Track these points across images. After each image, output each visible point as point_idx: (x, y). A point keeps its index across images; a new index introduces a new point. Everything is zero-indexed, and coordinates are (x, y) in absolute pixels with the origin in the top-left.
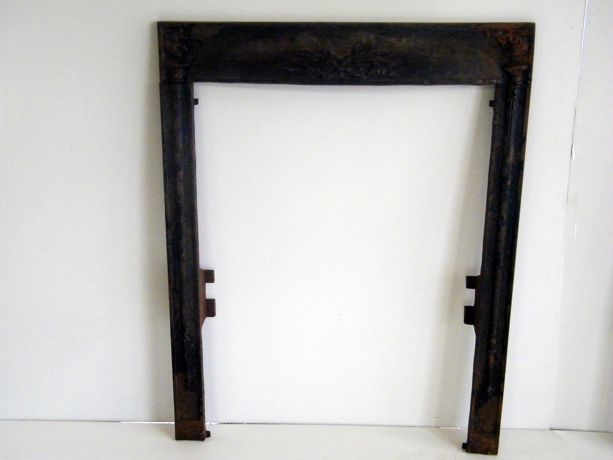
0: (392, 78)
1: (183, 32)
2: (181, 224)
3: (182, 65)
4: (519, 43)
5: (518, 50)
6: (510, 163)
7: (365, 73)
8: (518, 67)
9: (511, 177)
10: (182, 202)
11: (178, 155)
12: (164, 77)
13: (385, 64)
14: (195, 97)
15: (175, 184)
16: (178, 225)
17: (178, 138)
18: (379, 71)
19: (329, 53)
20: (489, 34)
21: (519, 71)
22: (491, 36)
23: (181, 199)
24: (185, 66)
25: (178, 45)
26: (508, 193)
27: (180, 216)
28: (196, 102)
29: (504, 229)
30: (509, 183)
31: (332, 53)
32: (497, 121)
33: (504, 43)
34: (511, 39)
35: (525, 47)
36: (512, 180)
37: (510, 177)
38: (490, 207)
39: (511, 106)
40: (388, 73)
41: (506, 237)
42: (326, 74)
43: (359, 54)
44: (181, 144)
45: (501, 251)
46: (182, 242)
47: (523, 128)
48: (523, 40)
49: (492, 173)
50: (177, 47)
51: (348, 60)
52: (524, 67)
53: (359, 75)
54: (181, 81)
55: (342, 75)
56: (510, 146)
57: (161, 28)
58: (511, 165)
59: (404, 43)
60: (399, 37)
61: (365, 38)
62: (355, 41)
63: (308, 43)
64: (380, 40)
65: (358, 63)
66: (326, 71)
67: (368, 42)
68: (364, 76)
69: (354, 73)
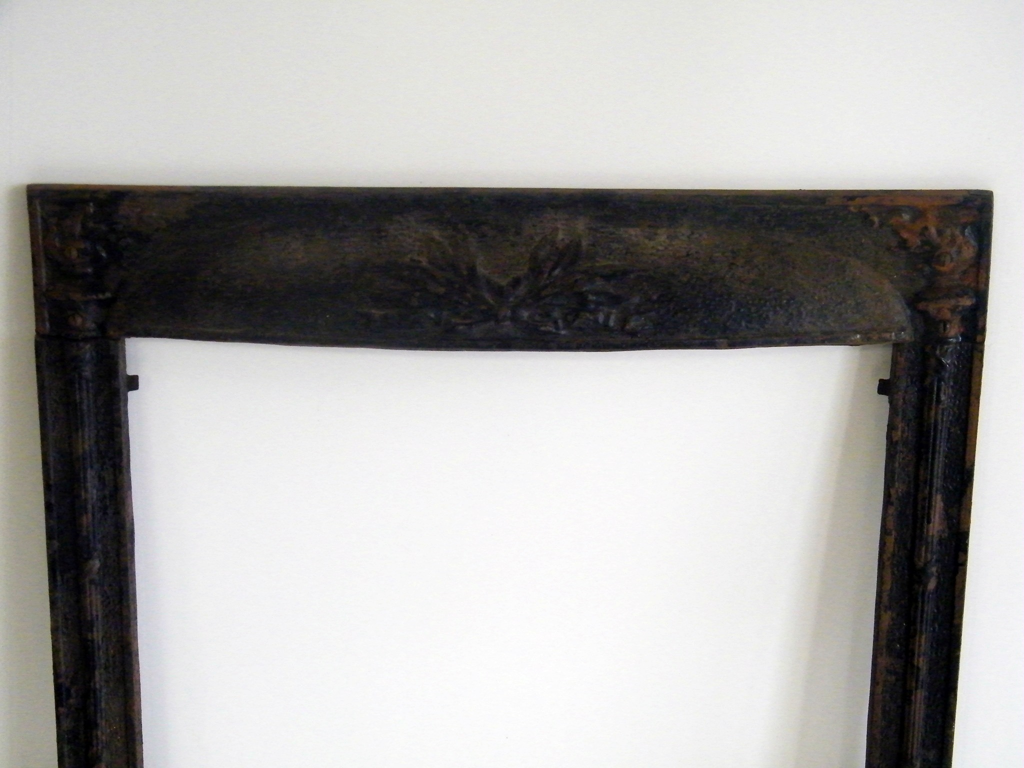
0: (633, 334)
1: (94, 212)
2: (95, 691)
3: (94, 297)
4: (953, 241)
5: (952, 259)
6: (933, 536)
7: (565, 320)
8: (953, 302)
9: (937, 571)
10: (98, 635)
11: (86, 520)
12: (48, 325)
13: (615, 300)
14: (130, 372)
15: (78, 591)
16: (88, 695)
17: (85, 478)
18: (601, 318)
19: (472, 270)
20: (876, 219)
21: (953, 310)
22: (882, 225)
23: (95, 629)
24: (101, 296)
25: (82, 246)
26: (930, 608)
27: (94, 668)
28: (133, 383)
29: (920, 696)
30: (932, 585)
31: (481, 270)
32: (899, 433)
33: (915, 241)
34: (933, 230)
35: (969, 253)
36: (938, 577)
37: (934, 569)
38: (883, 642)
39: (935, 396)
40: (624, 321)
41: (928, 717)
42: (466, 325)
43: (550, 274)
44: (95, 491)
45: (915, 754)
46: (97, 735)
47: (964, 450)
48: (963, 233)
49: (889, 559)
50: (78, 250)
51: (522, 290)
52: (967, 302)
53: (551, 328)
54: (94, 334)
55: (508, 327)
56: (934, 493)
57: (37, 202)
58: (935, 540)
59: (663, 244)
60: (650, 226)
61: (563, 230)
62: (537, 239)
63: (418, 243)
64: (602, 236)
65: (547, 296)
66: (465, 318)
67: (571, 242)
68: (564, 329)
69: (537, 321)
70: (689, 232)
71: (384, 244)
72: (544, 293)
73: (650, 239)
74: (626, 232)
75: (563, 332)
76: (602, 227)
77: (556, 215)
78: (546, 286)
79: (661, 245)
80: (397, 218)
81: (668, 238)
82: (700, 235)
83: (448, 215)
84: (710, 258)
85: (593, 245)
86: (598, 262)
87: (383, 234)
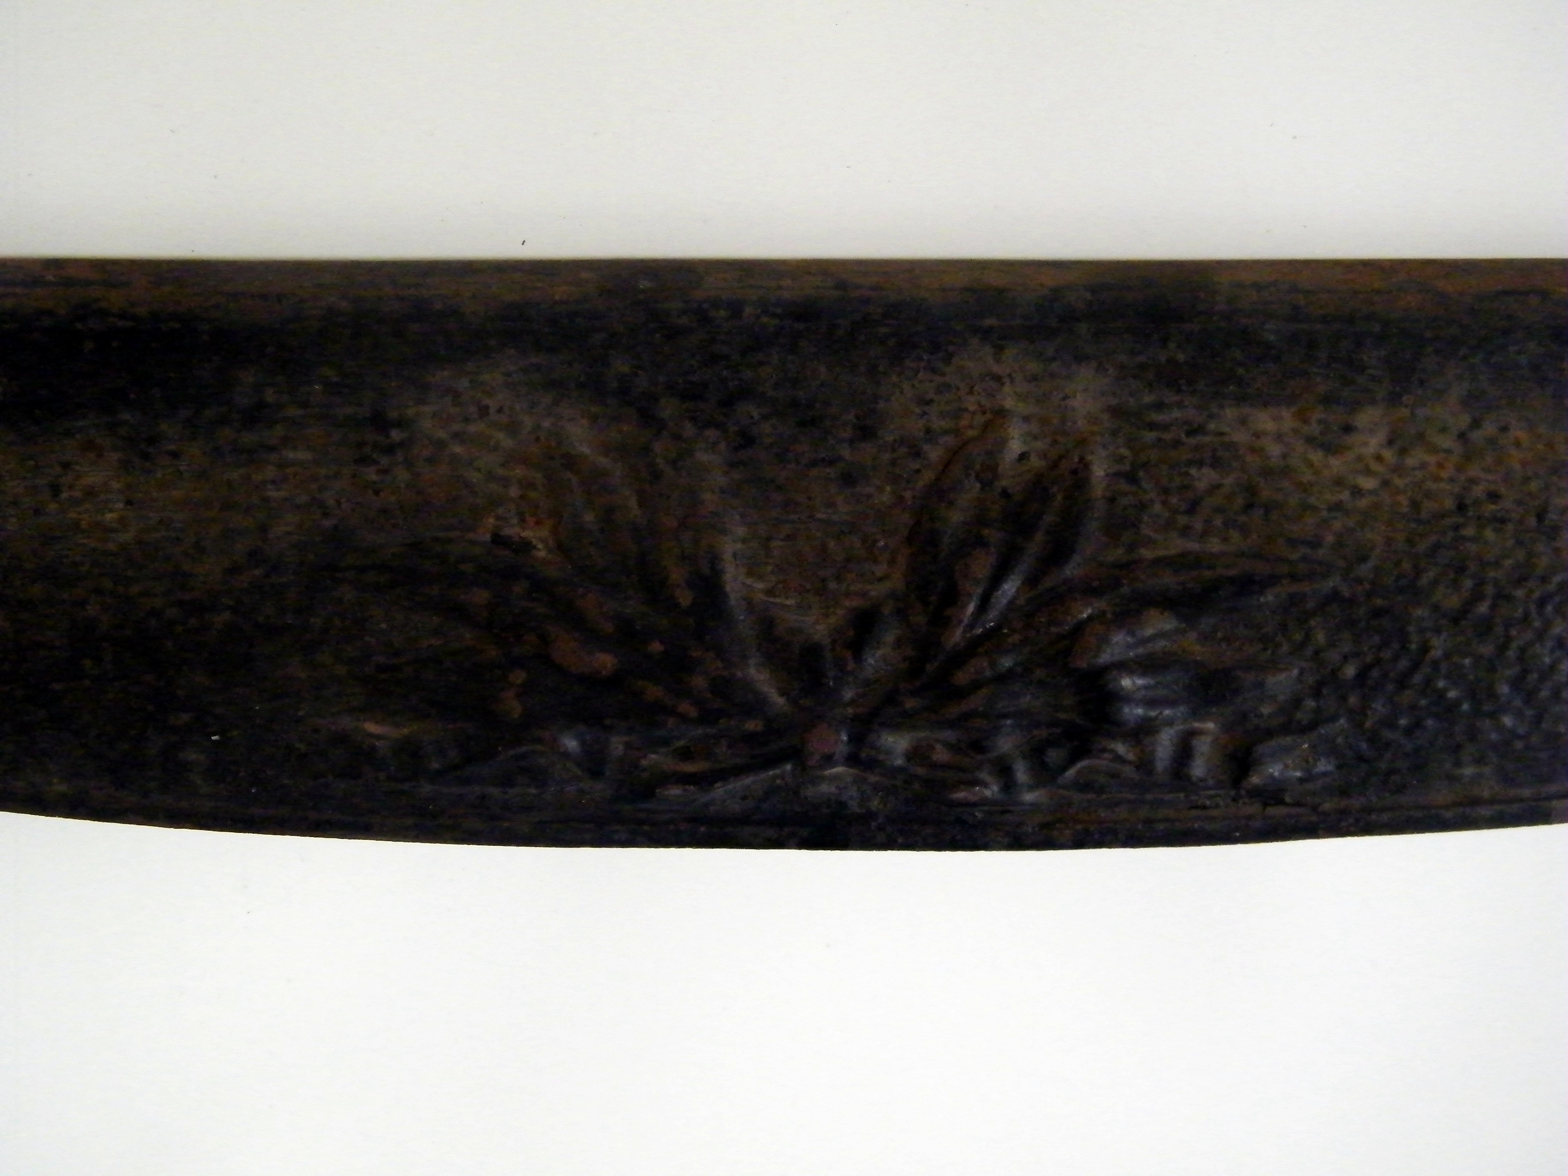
59: (1375, 466)
60: (1327, 400)
61: (1026, 419)
62: (934, 454)
63: (519, 471)
64: (1160, 440)
65: (976, 686)
66: (686, 754)
67: (1055, 465)
68: (1031, 788)
69: (944, 766)
70: (1464, 420)
71: (402, 475)
72: (962, 677)
73: (1330, 449)
74: (1243, 422)
75: (1029, 797)
76: (1160, 406)
77: (998, 361)
78: (972, 648)
79: (1368, 472)
80: (441, 376)
81: (1390, 443)
82: (1504, 429)
83: (621, 365)
84: (1540, 517)
85: (1131, 478)
86: (1150, 542)
87: (396, 435)
